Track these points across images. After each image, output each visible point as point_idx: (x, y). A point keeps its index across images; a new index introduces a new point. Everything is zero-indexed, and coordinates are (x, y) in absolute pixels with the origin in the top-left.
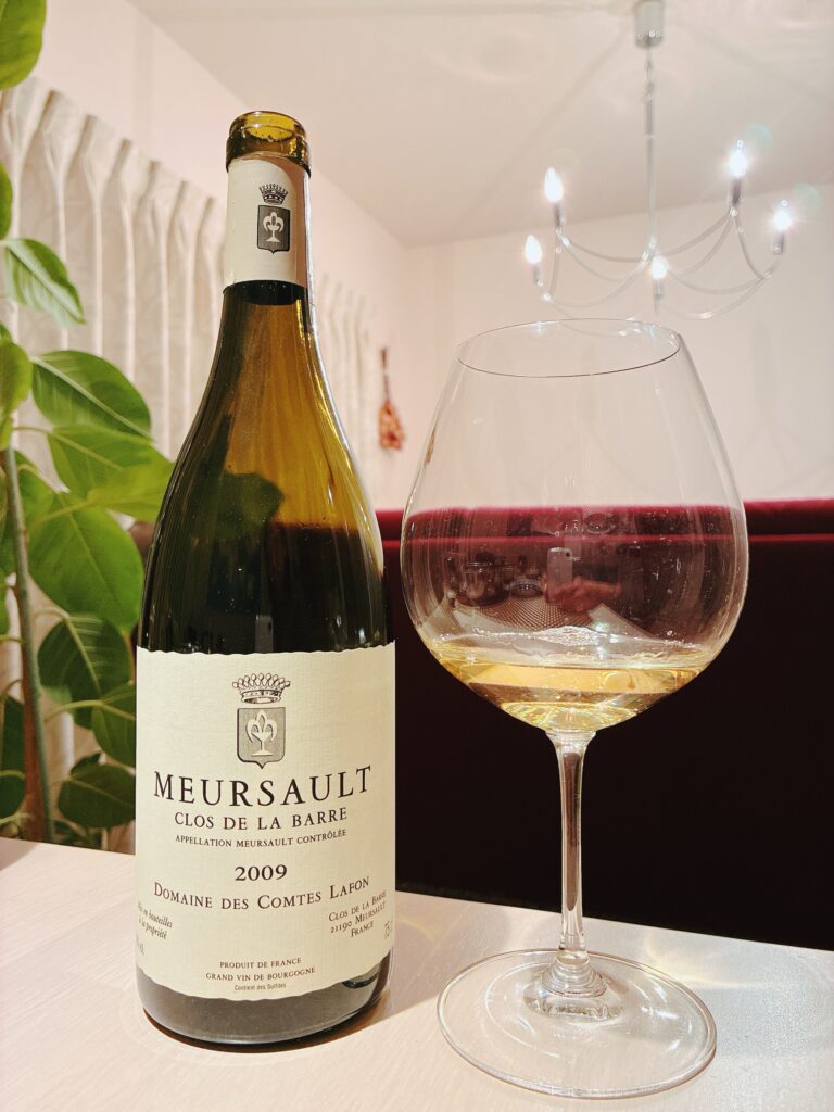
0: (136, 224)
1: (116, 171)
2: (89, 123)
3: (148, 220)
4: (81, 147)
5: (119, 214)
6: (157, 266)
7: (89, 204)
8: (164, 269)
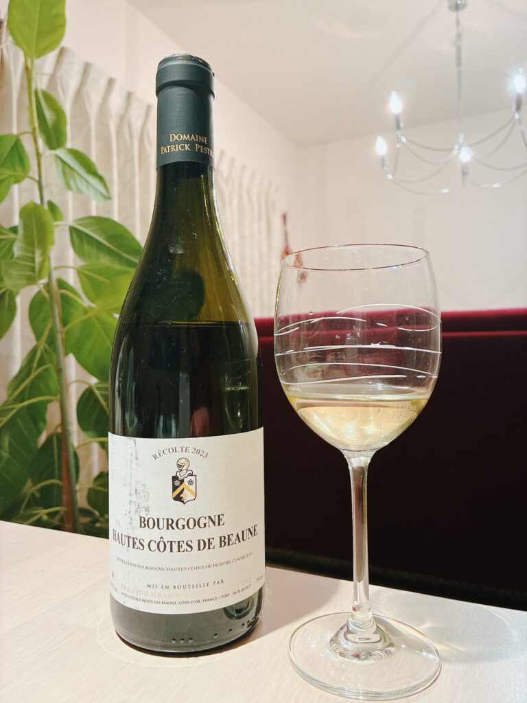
0: (119, 133)
1: (105, 99)
2: (87, 68)
3: (126, 131)
4: (82, 84)
5: (107, 127)
6: (132, 160)
7: (88, 121)
8: (136, 162)
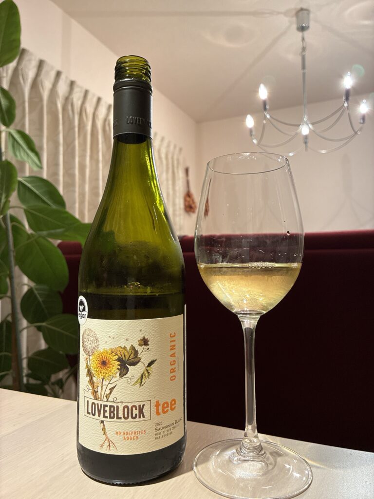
1: (55, 85)
2: (41, 64)
3: (70, 108)
4: (38, 75)
5: (56, 105)
6: (73, 128)
7: (41, 100)
8: (77, 129)
